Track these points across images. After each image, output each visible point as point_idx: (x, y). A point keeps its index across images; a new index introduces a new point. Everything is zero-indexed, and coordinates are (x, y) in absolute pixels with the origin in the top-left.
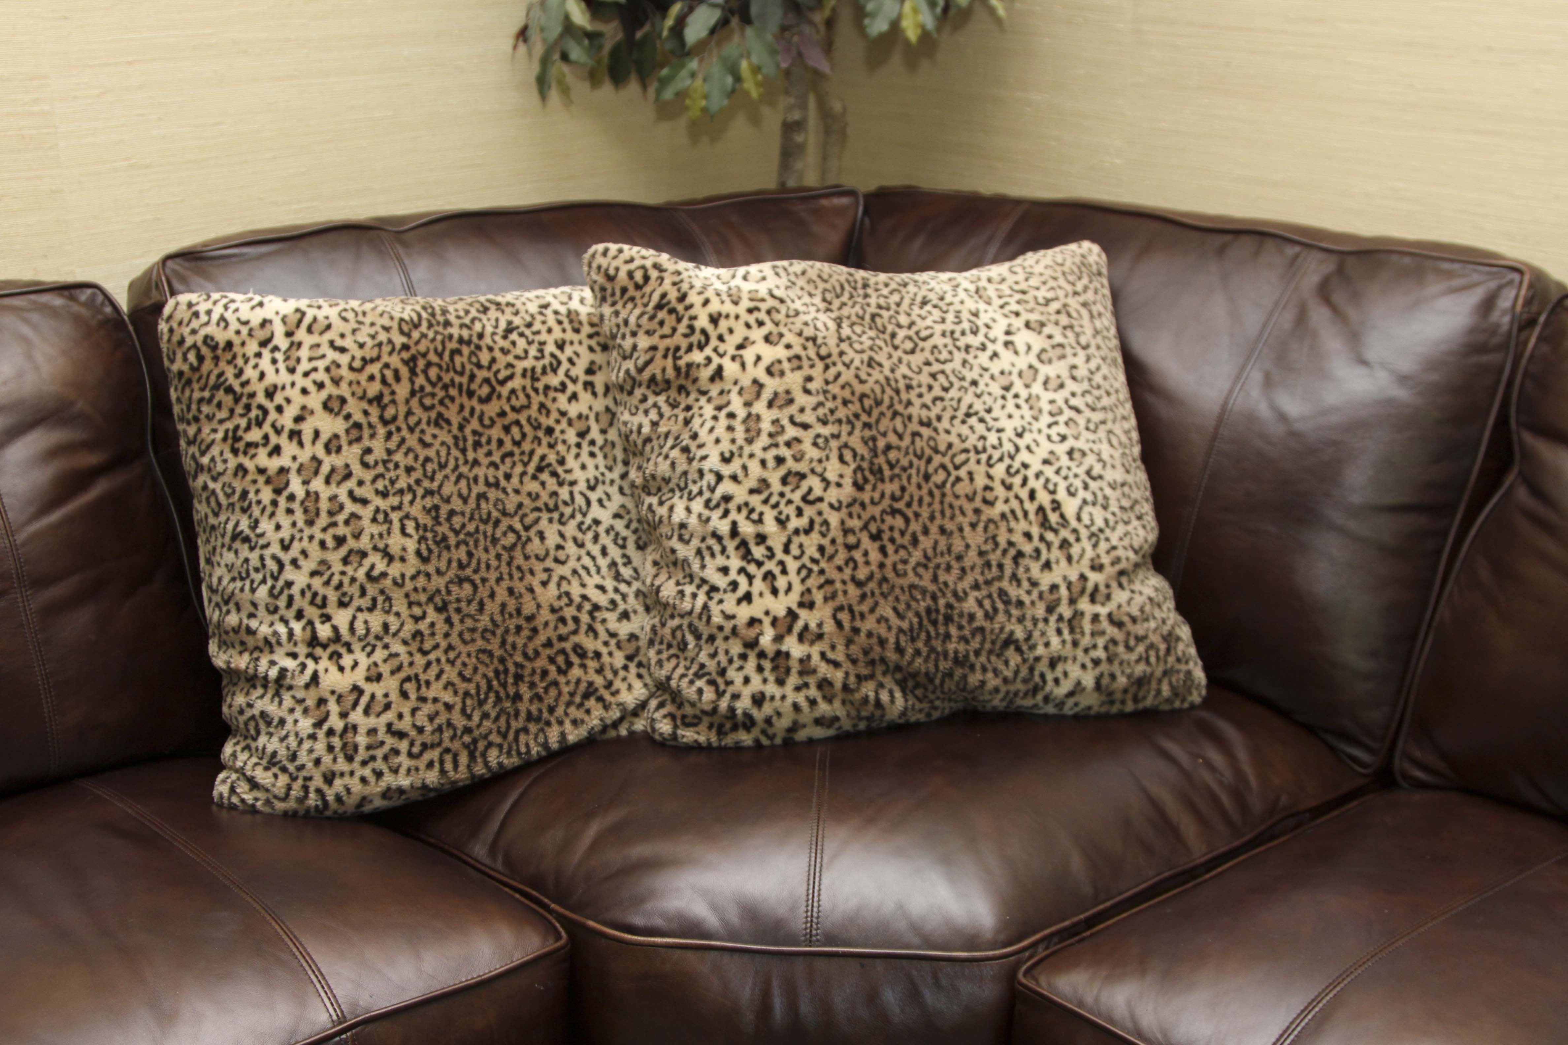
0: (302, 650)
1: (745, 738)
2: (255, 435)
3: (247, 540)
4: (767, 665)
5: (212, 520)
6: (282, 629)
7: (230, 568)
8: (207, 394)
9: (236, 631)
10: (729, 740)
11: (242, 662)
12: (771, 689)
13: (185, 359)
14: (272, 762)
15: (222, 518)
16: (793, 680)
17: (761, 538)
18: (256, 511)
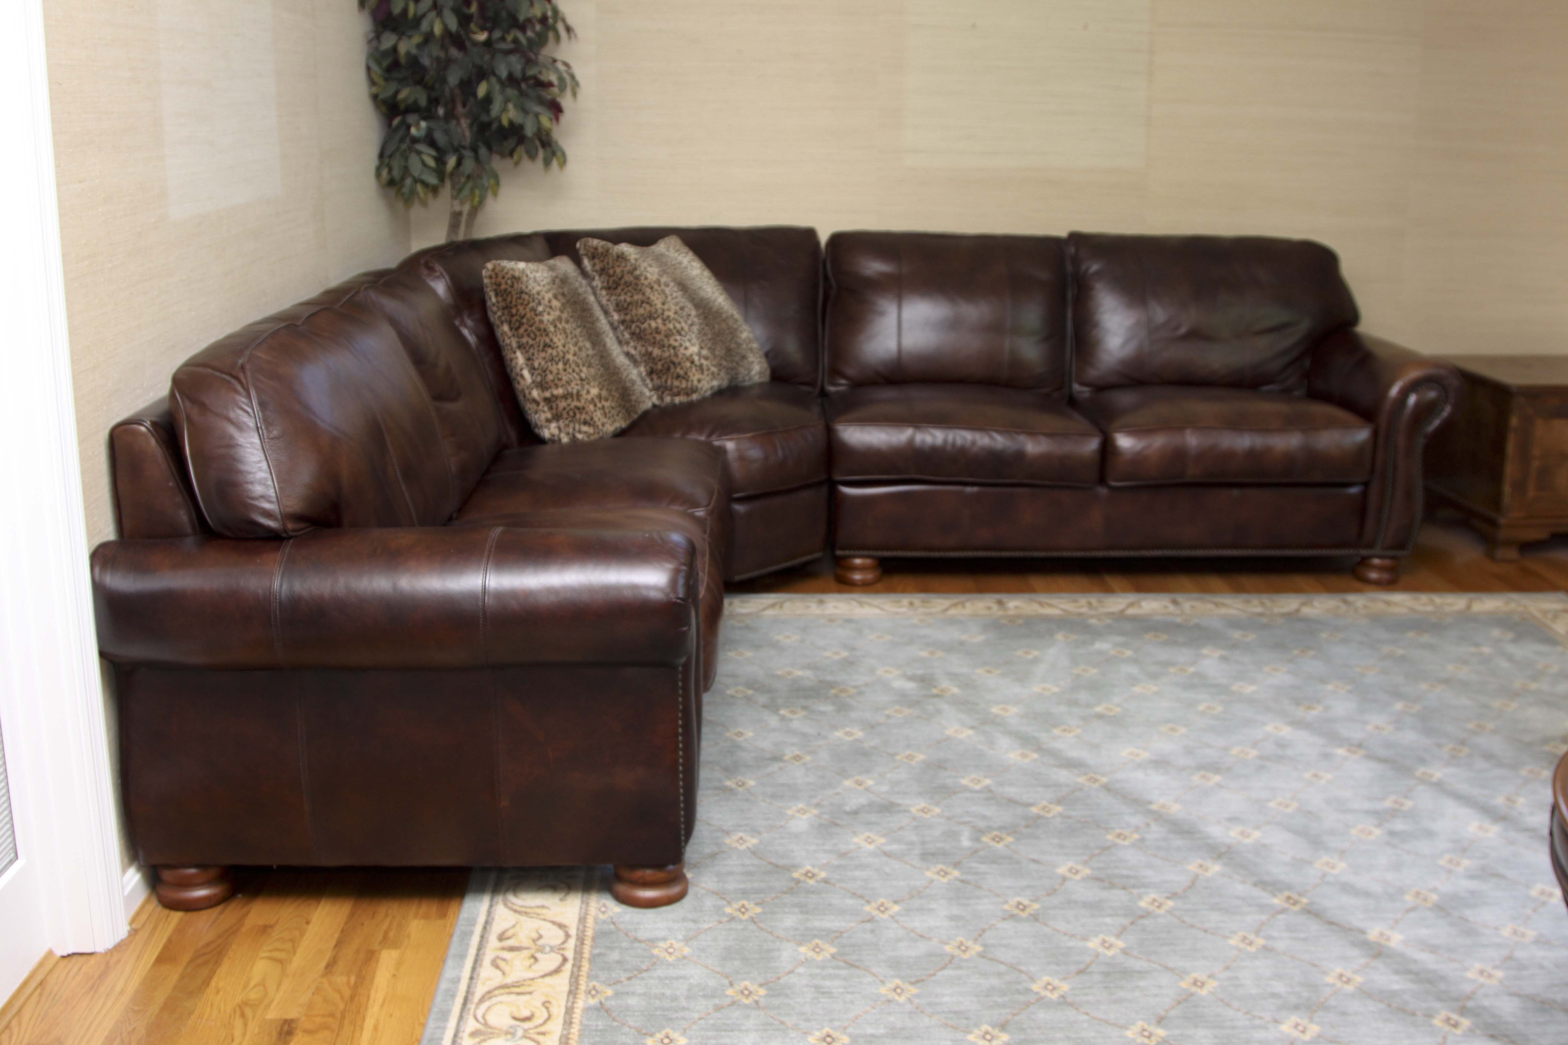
0: (579, 382)
1: (695, 397)
2: (540, 309)
3: (549, 346)
4: (698, 368)
5: (531, 342)
6: (571, 377)
7: (544, 358)
8: (518, 295)
9: (553, 381)
10: (689, 399)
11: (560, 391)
12: (701, 376)
13: (506, 284)
14: (585, 423)
15: (538, 340)
16: (706, 373)
17: (682, 329)
18: (551, 335)
